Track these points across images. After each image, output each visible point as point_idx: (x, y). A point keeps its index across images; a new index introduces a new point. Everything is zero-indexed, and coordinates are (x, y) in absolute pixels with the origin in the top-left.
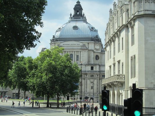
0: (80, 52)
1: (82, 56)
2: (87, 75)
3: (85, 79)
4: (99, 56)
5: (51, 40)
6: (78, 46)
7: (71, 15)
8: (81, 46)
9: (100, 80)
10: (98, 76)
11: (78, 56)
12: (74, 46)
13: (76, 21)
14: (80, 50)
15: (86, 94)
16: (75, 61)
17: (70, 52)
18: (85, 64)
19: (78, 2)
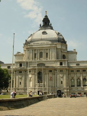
0: (49, 50)
1: (51, 54)
2: (56, 70)
3: (54, 74)
4: (66, 56)
5: (24, 44)
7: (40, 25)
8: (50, 44)
9: (70, 75)
10: (68, 71)
12: (43, 45)
14: (49, 48)
15: (56, 89)
16: (45, 58)
17: (40, 50)
19: (46, 16)
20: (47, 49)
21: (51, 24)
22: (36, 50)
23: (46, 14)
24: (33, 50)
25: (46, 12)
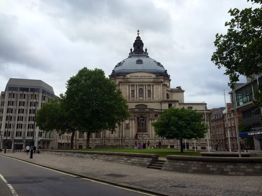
0: (153, 86)
1: (156, 91)
6: (150, 79)
8: (154, 79)
11: (149, 91)
12: (144, 79)
13: (139, 56)
14: (152, 84)
16: (147, 98)
17: (139, 85)
18: (160, 100)
19: (138, 38)
20: (150, 85)
21: (146, 50)
22: (134, 85)
23: (138, 34)
24: (129, 86)
25: (138, 31)
